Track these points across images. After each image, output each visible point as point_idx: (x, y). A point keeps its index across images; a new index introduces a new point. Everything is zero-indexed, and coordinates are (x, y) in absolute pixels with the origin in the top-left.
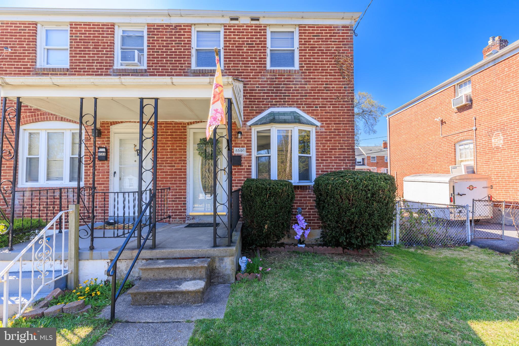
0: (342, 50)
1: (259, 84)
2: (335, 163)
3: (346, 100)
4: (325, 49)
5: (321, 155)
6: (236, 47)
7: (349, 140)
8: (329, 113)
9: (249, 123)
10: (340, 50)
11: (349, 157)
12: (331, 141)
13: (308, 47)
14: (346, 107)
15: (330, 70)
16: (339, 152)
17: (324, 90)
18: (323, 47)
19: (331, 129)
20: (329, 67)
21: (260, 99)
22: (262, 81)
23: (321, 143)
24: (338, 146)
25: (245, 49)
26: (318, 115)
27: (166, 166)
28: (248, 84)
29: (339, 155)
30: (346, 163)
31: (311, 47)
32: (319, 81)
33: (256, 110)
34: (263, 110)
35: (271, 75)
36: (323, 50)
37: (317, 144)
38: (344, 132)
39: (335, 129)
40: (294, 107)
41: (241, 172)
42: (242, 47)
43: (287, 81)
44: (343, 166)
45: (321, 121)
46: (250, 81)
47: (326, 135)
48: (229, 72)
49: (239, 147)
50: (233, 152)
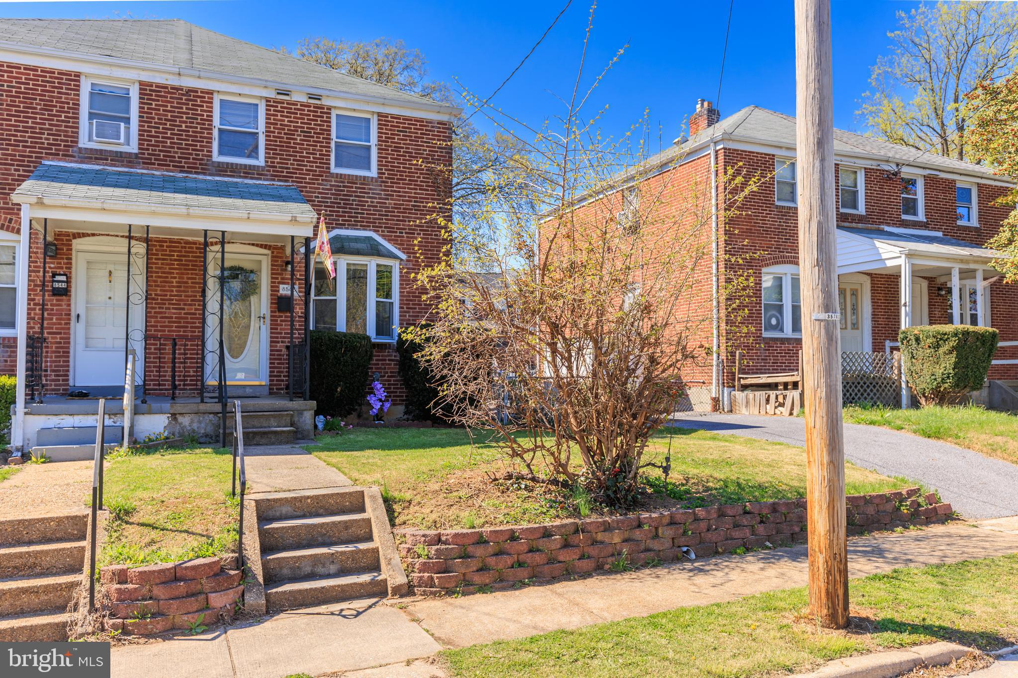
0: (438, 156)
1: (319, 193)
4: (414, 151)
5: (407, 300)
6: (285, 134)
10: (434, 155)
13: (391, 146)
15: (421, 181)
17: (412, 209)
18: (412, 149)
20: (419, 177)
22: (323, 189)
23: (407, 285)
25: (299, 138)
26: (404, 245)
27: (169, 309)
31: (395, 147)
32: (405, 196)
35: (337, 182)
36: (411, 153)
37: (401, 284)
40: (370, 230)
42: (294, 135)
43: (361, 192)
45: (407, 253)
46: (306, 187)
48: (274, 171)
49: (287, 283)
50: (277, 291)
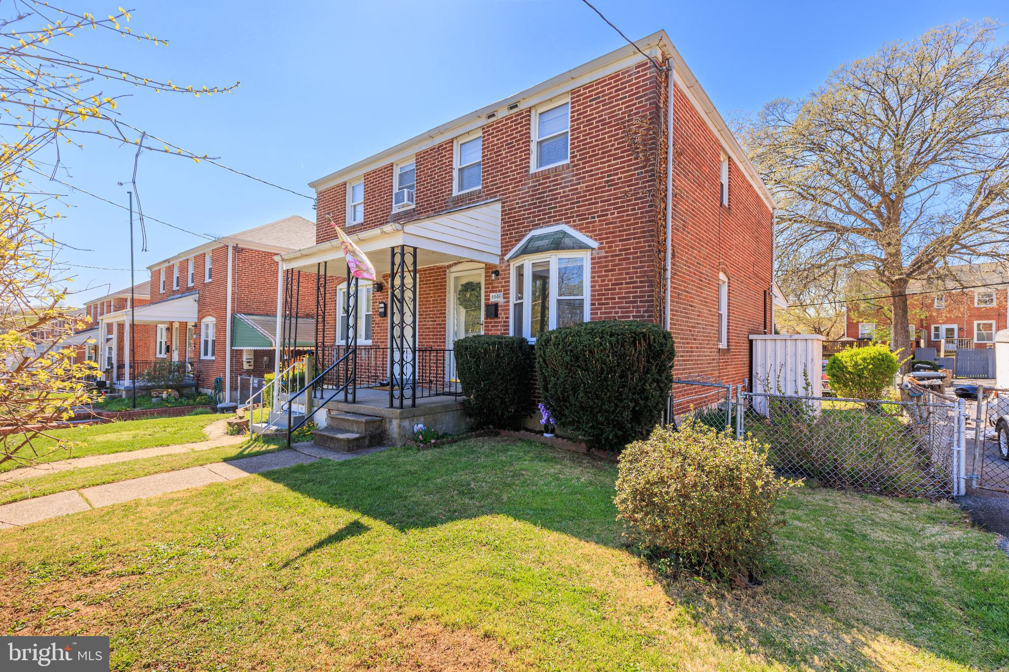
0: (636, 109)
1: (520, 199)
2: (619, 308)
3: (641, 195)
4: (607, 117)
5: (599, 295)
6: (495, 153)
7: (643, 267)
8: (612, 223)
9: (506, 258)
10: (632, 110)
11: (644, 297)
12: (614, 270)
13: (583, 122)
14: (639, 208)
15: (616, 149)
16: (626, 288)
17: (605, 187)
18: (605, 114)
19: (615, 251)
20: (613, 145)
21: (520, 220)
22: (522, 194)
23: (599, 277)
24: (625, 279)
25: (504, 152)
26: (595, 231)
28: (507, 202)
29: (626, 293)
30: (638, 307)
31: (587, 121)
32: (598, 174)
33: (515, 237)
34: (523, 236)
35: (533, 182)
36: (604, 120)
37: (592, 277)
38: (636, 253)
39: (620, 250)
40: (562, 223)
41: (498, 326)
42: (501, 151)
43: (554, 185)
44: (632, 312)
45: (600, 239)
46: (509, 197)
47: (606, 262)
48: (487, 191)
49: (496, 292)
50: (489, 299)
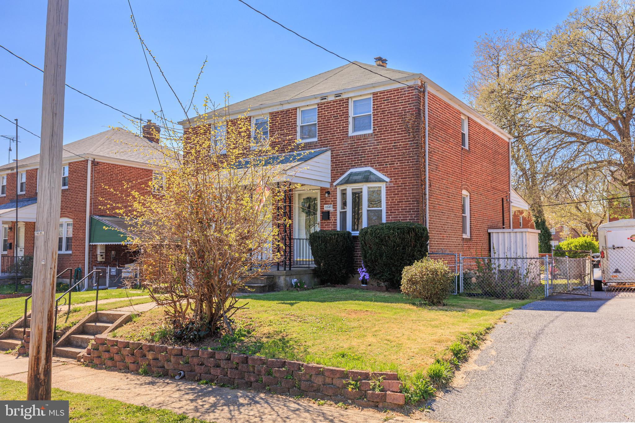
0: (408, 109)
1: (343, 150)
2: (402, 215)
3: (411, 155)
4: (393, 111)
5: (390, 207)
6: (326, 121)
7: (414, 193)
8: (397, 169)
9: (335, 184)
10: (406, 110)
11: (414, 209)
12: (398, 194)
13: (380, 112)
14: (411, 162)
15: (398, 129)
16: (405, 204)
17: (392, 148)
18: (392, 110)
19: (399, 184)
20: (396, 127)
21: (343, 162)
22: (344, 147)
23: (390, 197)
24: (404, 199)
25: (332, 121)
26: (388, 172)
28: (334, 151)
29: (405, 207)
30: (411, 214)
31: (382, 111)
32: (388, 141)
33: (340, 172)
34: (345, 172)
35: (351, 141)
36: (391, 112)
37: (387, 198)
38: (410, 185)
39: (401, 184)
40: (369, 166)
41: (329, 225)
42: (330, 120)
43: (363, 144)
44: (408, 217)
45: (390, 177)
46: (336, 148)
47: (394, 189)
48: (321, 143)
49: (328, 204)
50: (323, 209)
